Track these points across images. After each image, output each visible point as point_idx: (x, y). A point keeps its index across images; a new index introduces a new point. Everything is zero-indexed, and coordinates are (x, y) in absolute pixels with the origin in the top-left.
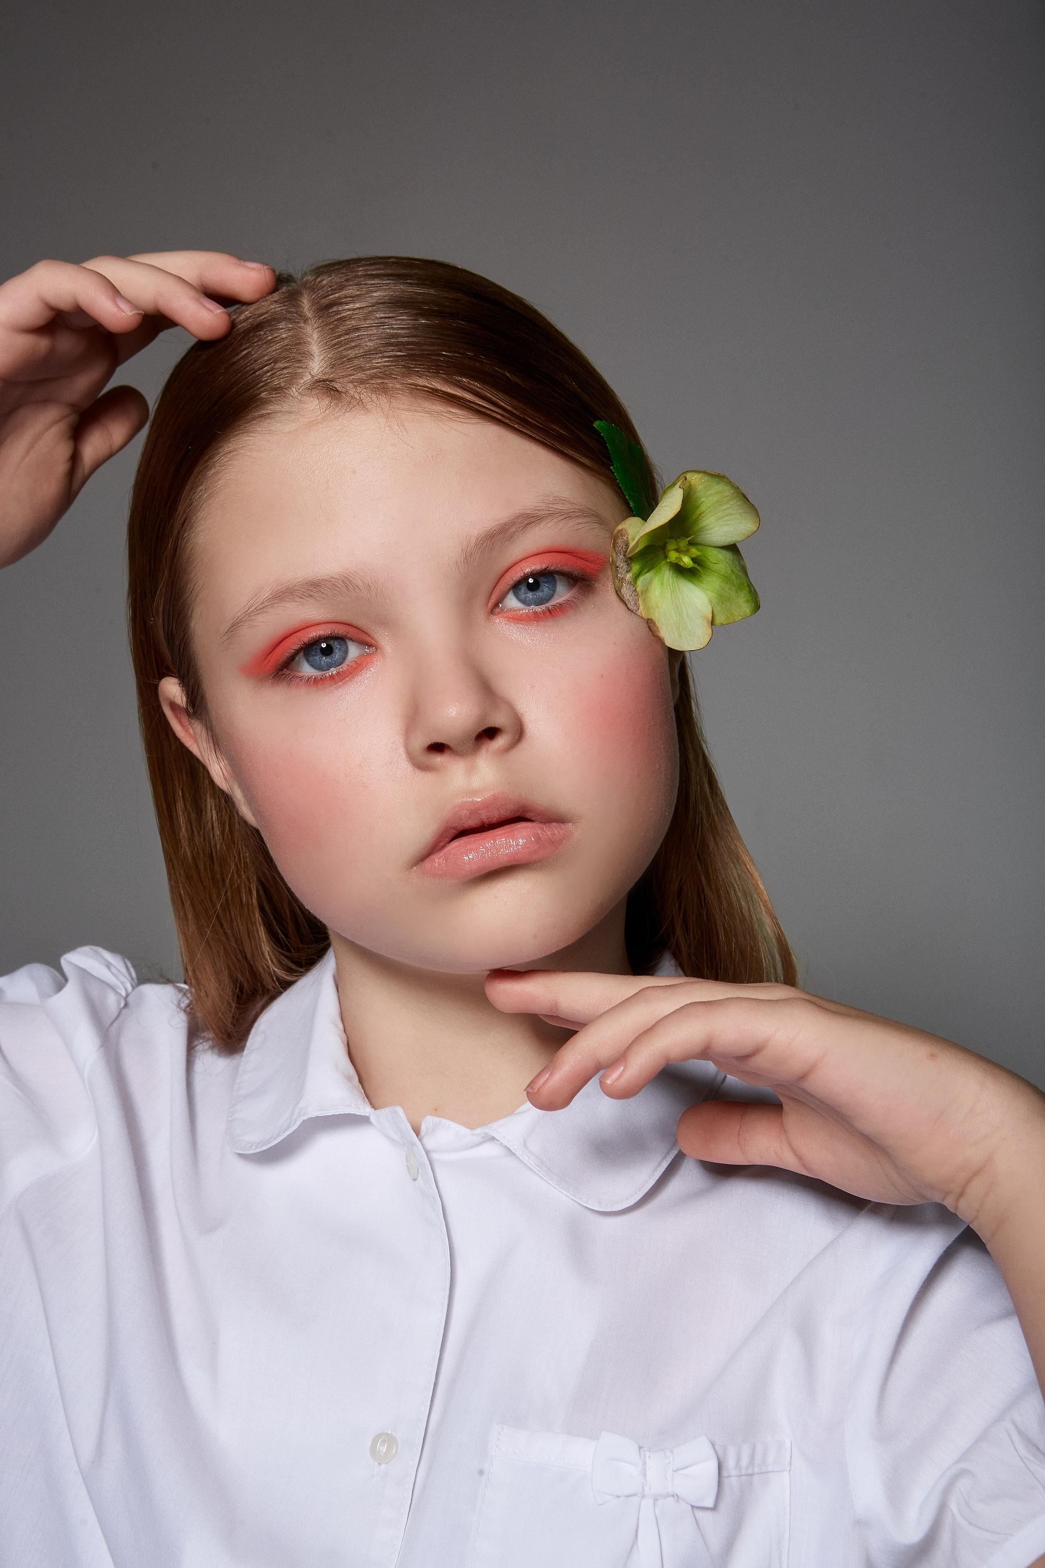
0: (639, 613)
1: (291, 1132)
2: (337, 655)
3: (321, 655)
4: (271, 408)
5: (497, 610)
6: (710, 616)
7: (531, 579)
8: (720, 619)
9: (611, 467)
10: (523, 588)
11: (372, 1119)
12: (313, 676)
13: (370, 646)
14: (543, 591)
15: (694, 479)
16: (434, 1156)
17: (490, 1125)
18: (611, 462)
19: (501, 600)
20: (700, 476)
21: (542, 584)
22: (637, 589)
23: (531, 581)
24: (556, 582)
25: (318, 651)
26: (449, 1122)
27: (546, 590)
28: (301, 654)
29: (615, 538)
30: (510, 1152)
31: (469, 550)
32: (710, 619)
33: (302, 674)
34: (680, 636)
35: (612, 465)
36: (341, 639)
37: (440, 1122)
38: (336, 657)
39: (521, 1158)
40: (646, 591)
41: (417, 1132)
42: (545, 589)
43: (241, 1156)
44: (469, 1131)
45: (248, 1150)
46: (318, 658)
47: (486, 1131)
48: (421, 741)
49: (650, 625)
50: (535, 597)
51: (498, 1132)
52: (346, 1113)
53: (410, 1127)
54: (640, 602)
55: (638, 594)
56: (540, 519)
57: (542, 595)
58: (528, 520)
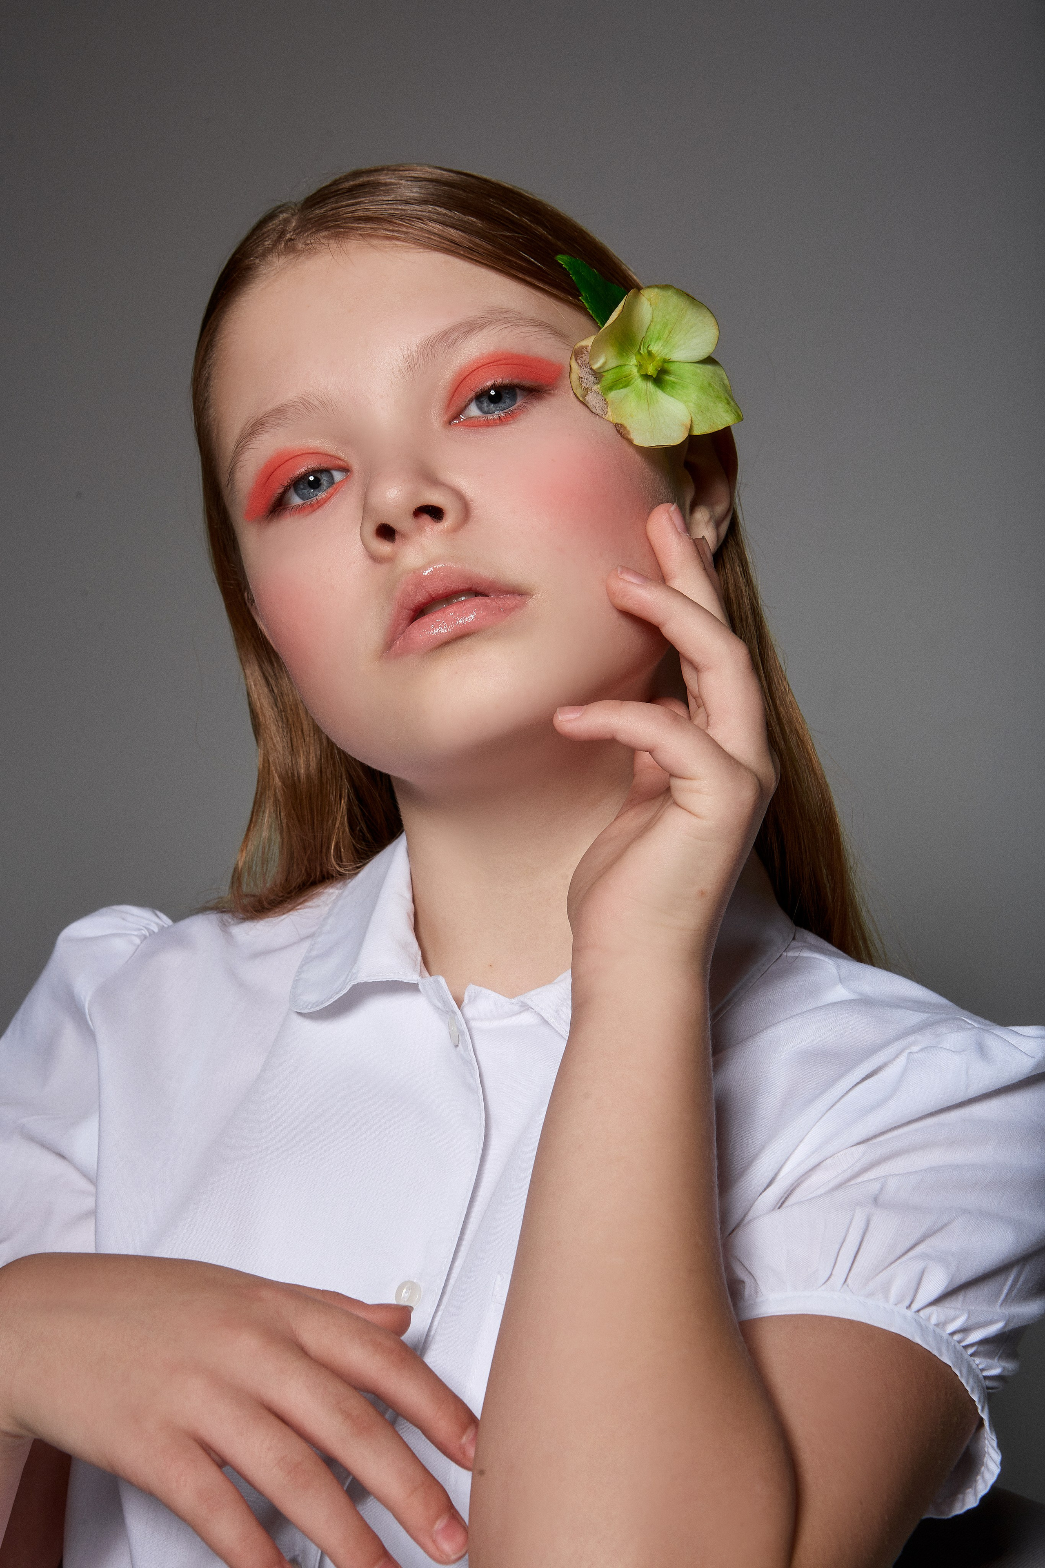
0: (607, 417)
1: (341, 995)
2: (325, 487)
3: (309, 488)
5: (459, 419)
6: (689, 423)
7: (492, 391)
9: (580, 298)
10: (485, 401)
11: (420, 987)
13: (350, 470)
14: (505, 402)
16: (474, 1024)
17: (526, 994)
18: (579, 292)
19: (462, 411)
21: (504, 396)
23: (493, 393)
25: (306, 485)
26: (489, 992)
27: (509, 401)
28: (292, 489)
29: (577, 352)
30: (545, 1022)
33: (294, 507)
35: (581, 295)
36: (325, 470)
37: (481, 991)
39: (552, 1025)
41: (459, 1003)
42: (506, 399)
43: (299, 1014)
44: (507, 1000)
45: (304, 1010)
46: (307, 490)
47: (522, 999)
48: (367, 528)
49: (620, 430)
50: (498, 407)
51: (532, 1000)
52: (393, 980)
53: (451, 996)
54: (609, 411)
56: (482, 327)
57: (505, 405)
58: (470, 327)
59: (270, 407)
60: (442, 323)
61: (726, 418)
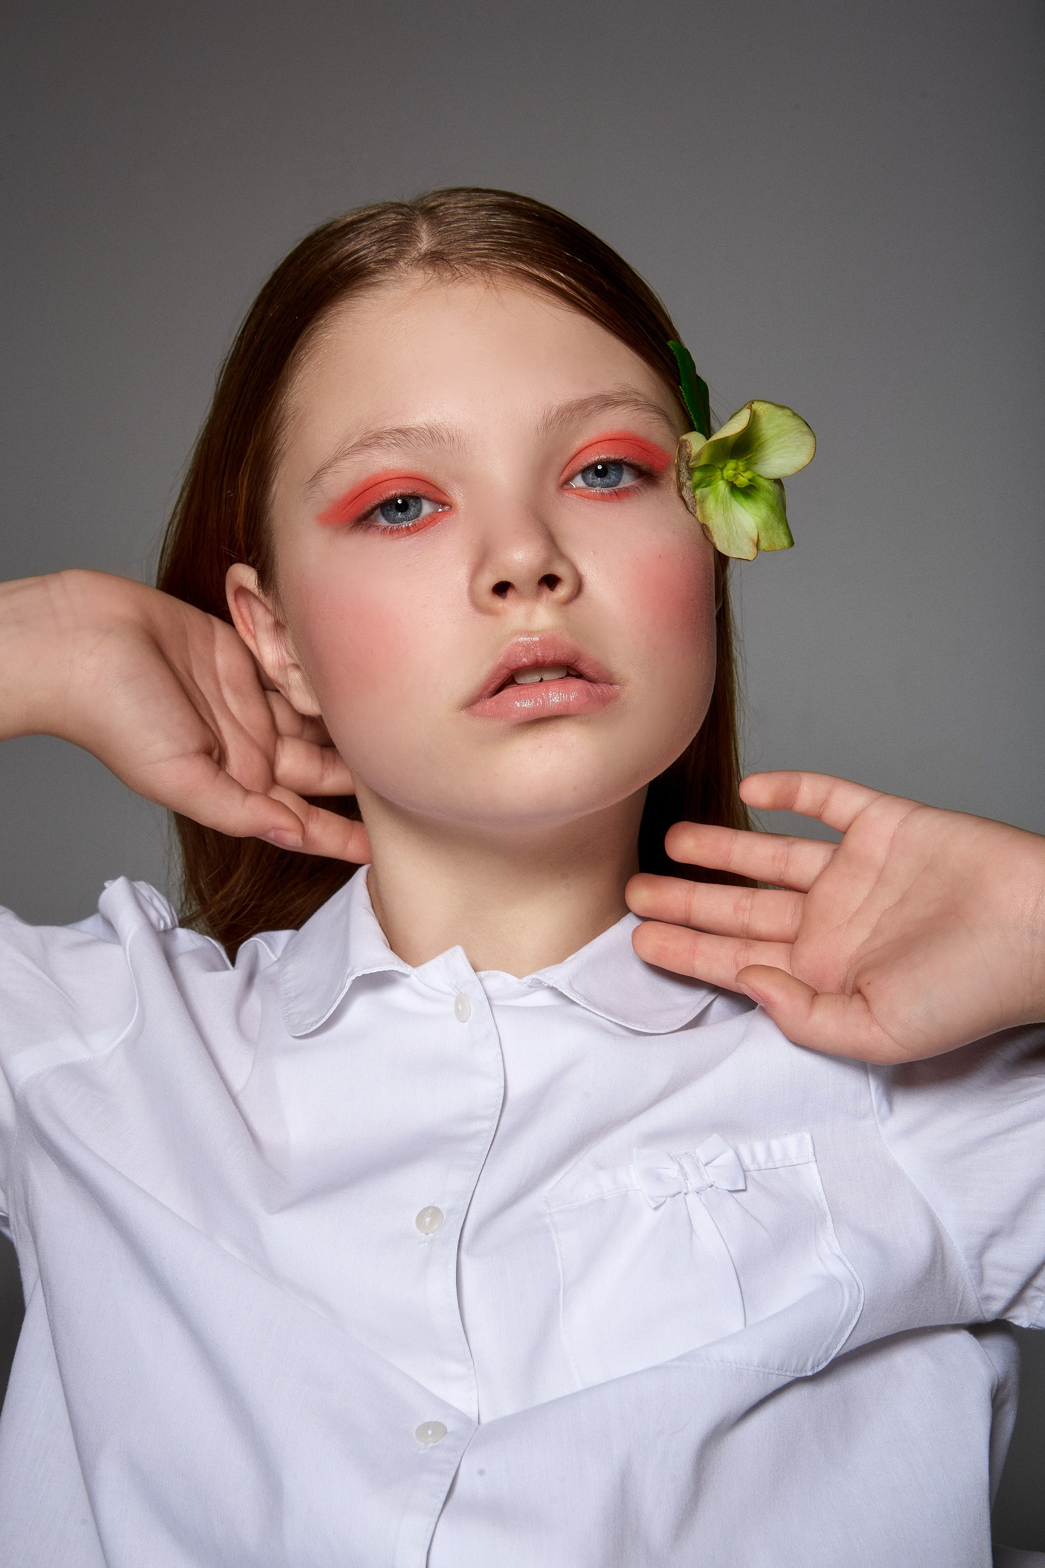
0: (696, 515)
2: (412, 511)
3: (397, 510)
4: (379, 277)
5: (566, 487)
6: (756, 538)
7: (600, 466)
8: (764, 545)
10: (591, 473)
12: (389, 526)
13: (444, 504)
14: (610, 478)
15: (759, 407)
19: (571, 478)
20: (767, 405)
21: (610, 471)
22: (696, 497)
24: (623, 470)
25: (393, 506)
27: (613, 477)
28: (378, 512)
29: (682, 445)
31: (550, 418)
32: (756, 542)
33: (379, 524)
34: (729, 547)
35: (681, 385)
36: (417, 498)
38: (411, 514)
40: (703, 501)
42: (612, 475)
44: (516, 979)
46: (392, 513)
48: (488, 580)
49: (705, 530)
50: (602, 483)
54: (698, 508)
55: (696, 501)
56: (617, 403)
57: (610, 481)
58: (606, 402)
59: (391, 424)
60: (583, 392)
61: (783, 540)
